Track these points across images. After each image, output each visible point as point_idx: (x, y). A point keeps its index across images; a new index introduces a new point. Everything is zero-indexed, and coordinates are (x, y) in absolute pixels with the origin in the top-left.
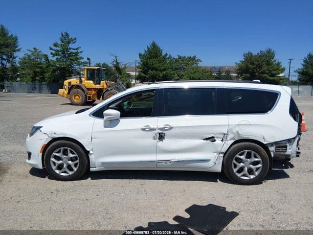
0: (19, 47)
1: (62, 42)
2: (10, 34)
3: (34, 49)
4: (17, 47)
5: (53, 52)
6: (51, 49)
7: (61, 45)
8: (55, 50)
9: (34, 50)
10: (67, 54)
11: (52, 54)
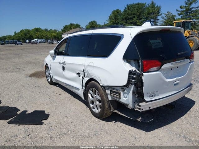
0: (161, 13)
1: (186, 4)
2: (156, 5)
3: (168, 12)
4: (160, 13)
5: (179, 13)
6: (177, 11)
7: (186, 6)
8: (180, 11)
9: (167, 14)
10: (189, 12)
11: (178, 14)
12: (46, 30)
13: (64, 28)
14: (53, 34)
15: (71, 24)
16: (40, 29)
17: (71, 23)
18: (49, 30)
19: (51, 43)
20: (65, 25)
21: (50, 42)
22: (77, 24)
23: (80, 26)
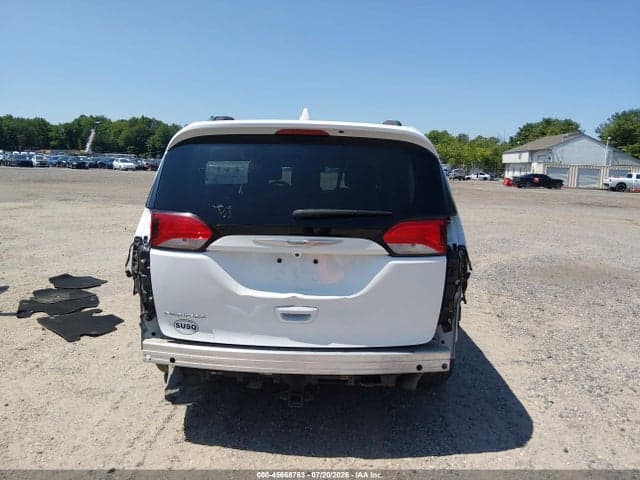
12: (462, 138)
13: (519, 134)
14: (480, 151)
15: (548, 122)
16: (445, 133)
17: (547, 117)
18: (472, 137)
19: (460, 178)
20: (525, 124)
21: (458, 174)
22: (566, 121)
23: (577, 126)
